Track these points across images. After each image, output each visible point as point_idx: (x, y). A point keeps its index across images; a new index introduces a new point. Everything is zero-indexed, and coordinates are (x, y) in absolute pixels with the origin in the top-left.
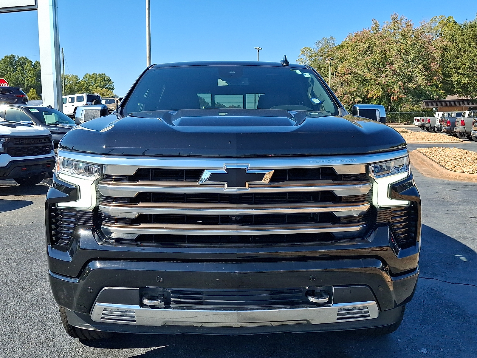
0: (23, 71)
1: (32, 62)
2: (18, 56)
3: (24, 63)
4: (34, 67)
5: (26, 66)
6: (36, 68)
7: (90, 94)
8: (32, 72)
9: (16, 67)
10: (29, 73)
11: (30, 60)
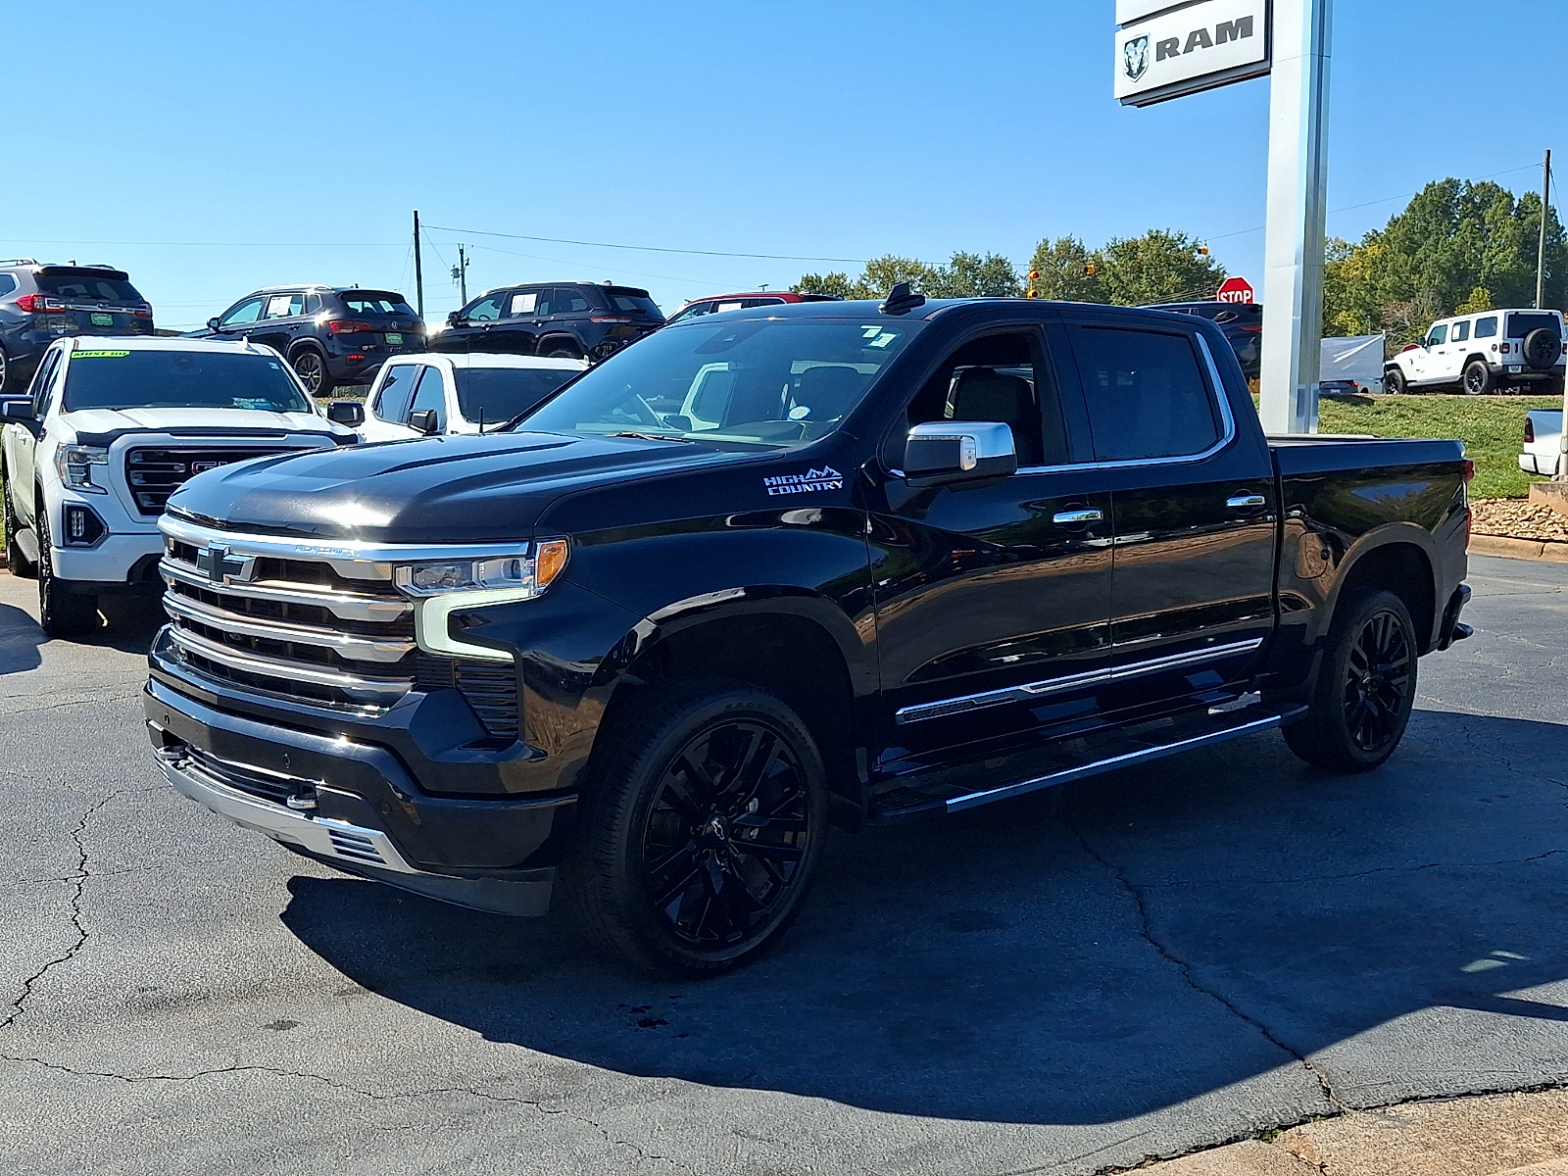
0: (1481, 232)
1: (1514, 196)
2: (1468, 182)
3: (1485, 204)
4: (1518, 215)
5: (1490, 211)
6: (1523, 215)
7: (1522, 311)
8: (1508, 231)
9: (1458, 217)
10: (1499, 234)
11: (1506, 191)
